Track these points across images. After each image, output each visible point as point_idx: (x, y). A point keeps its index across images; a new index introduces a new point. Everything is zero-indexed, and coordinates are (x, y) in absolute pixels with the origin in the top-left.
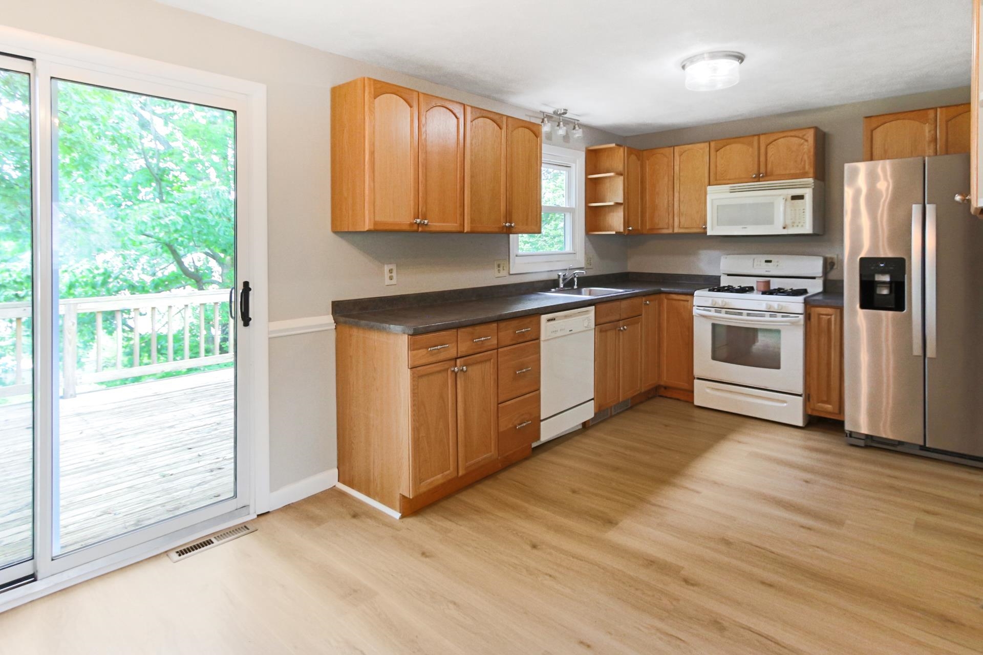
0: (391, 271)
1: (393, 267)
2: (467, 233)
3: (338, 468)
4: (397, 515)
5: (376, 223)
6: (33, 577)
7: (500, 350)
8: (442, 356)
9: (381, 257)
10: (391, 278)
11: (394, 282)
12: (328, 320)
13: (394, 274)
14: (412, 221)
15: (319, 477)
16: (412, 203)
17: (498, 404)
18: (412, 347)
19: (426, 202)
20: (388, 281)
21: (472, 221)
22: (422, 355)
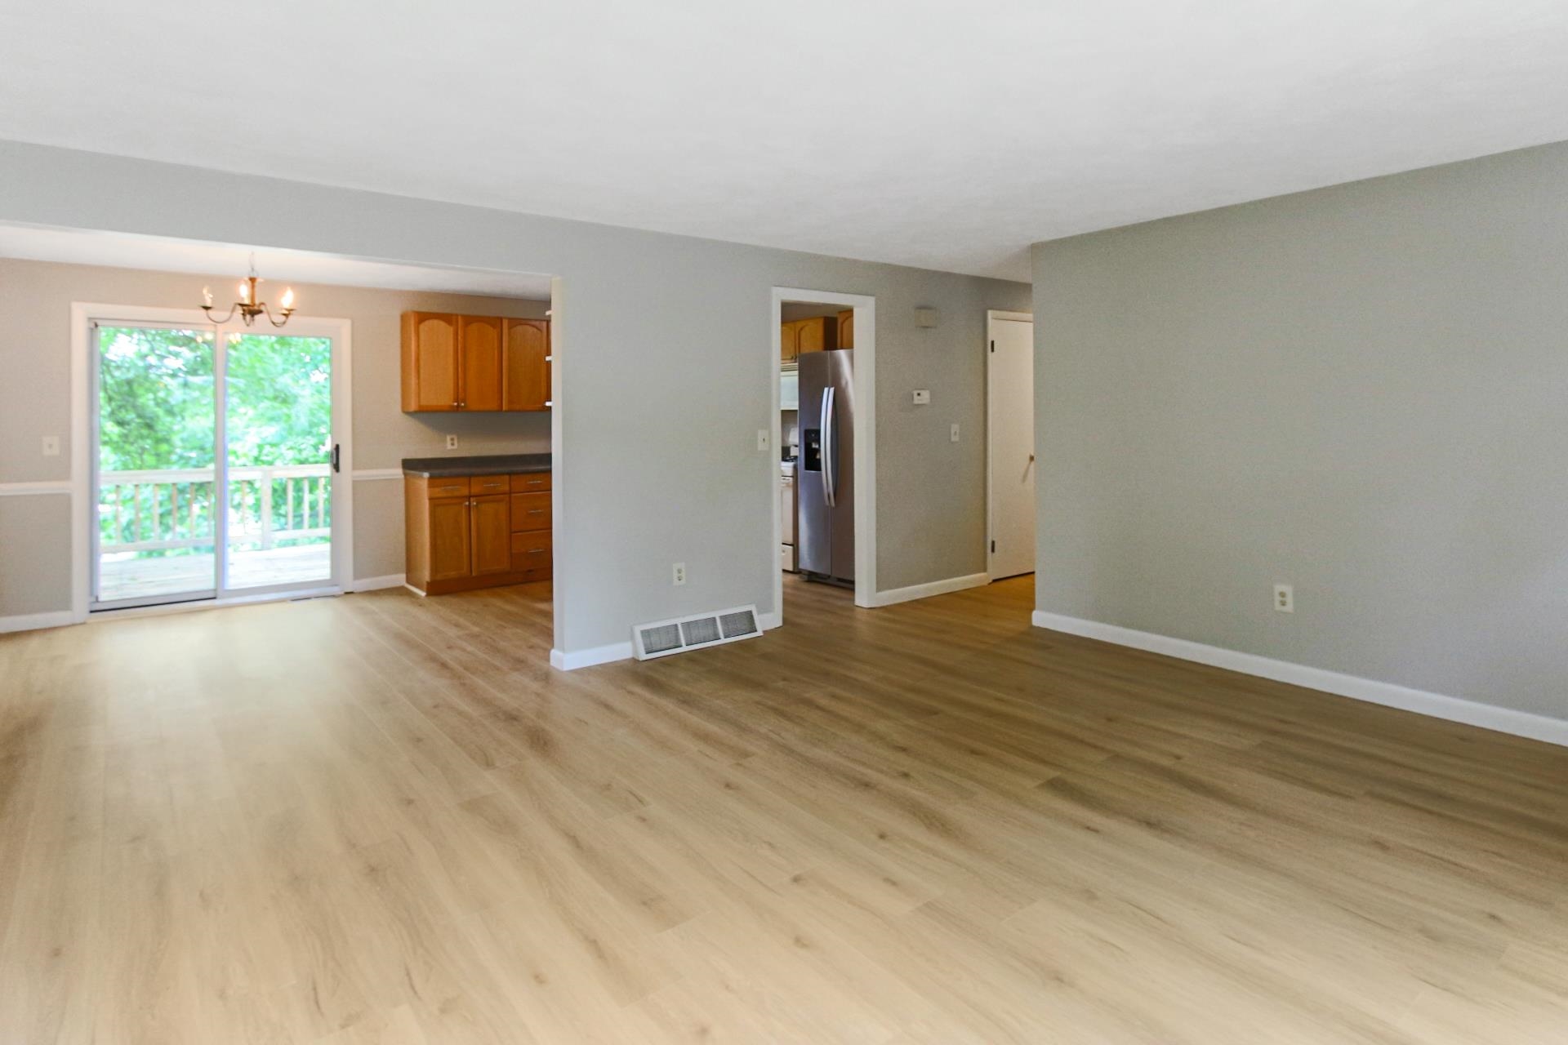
0: (452, 439)
1: (455, 437)
2: (506, 411)
3: (407, 573)
4: (423, 594)
5: (420, 406)
6: (214, 598)
7: (513, 495)
8: (456, 494)
9: (443, 429)
10: (453, 444)
11: (455, 447)
12: (398, 472)
13: (456, 442)
14: (452, 404)
15: (394, 577)
16: (452, 392)
17: (511, 533)
18: (431, 485)
19: (465, 390)
20: (449, 447)
21: (510, 402)
22: (439, 492)
